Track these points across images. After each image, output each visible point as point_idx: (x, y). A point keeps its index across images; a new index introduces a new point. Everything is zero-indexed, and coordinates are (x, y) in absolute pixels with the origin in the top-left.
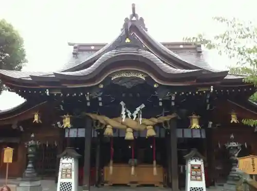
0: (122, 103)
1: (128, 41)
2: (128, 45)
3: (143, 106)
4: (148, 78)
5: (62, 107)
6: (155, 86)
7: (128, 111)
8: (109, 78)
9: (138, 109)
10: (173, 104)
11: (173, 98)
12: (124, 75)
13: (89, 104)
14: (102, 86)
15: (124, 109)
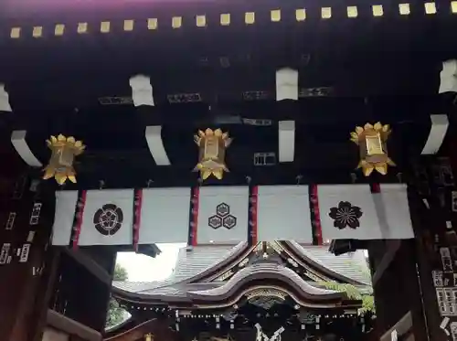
0: (257, 326)
1: (265, 255)
2: (265, 261)
3: (282, 329)
4: (288, 298)
5: (177, 326)
6: (296, 307)
7: (264, 336)
8: (244, 297)
9: (276, 333)
10: (318, 327)
11: (318, 321)
12: (261, 294)
13: (218, 326)
14: (236, 307)
15: (259, 333)
